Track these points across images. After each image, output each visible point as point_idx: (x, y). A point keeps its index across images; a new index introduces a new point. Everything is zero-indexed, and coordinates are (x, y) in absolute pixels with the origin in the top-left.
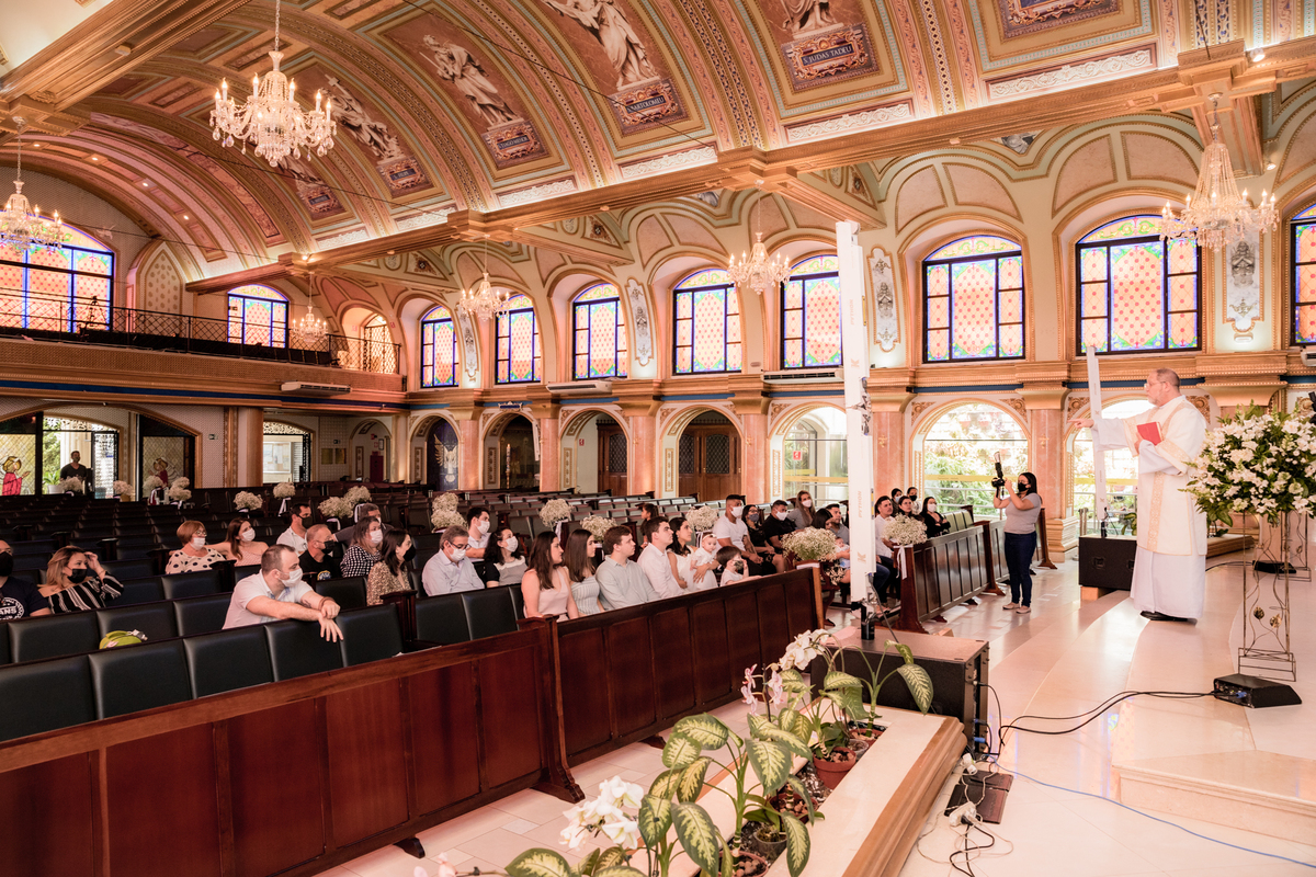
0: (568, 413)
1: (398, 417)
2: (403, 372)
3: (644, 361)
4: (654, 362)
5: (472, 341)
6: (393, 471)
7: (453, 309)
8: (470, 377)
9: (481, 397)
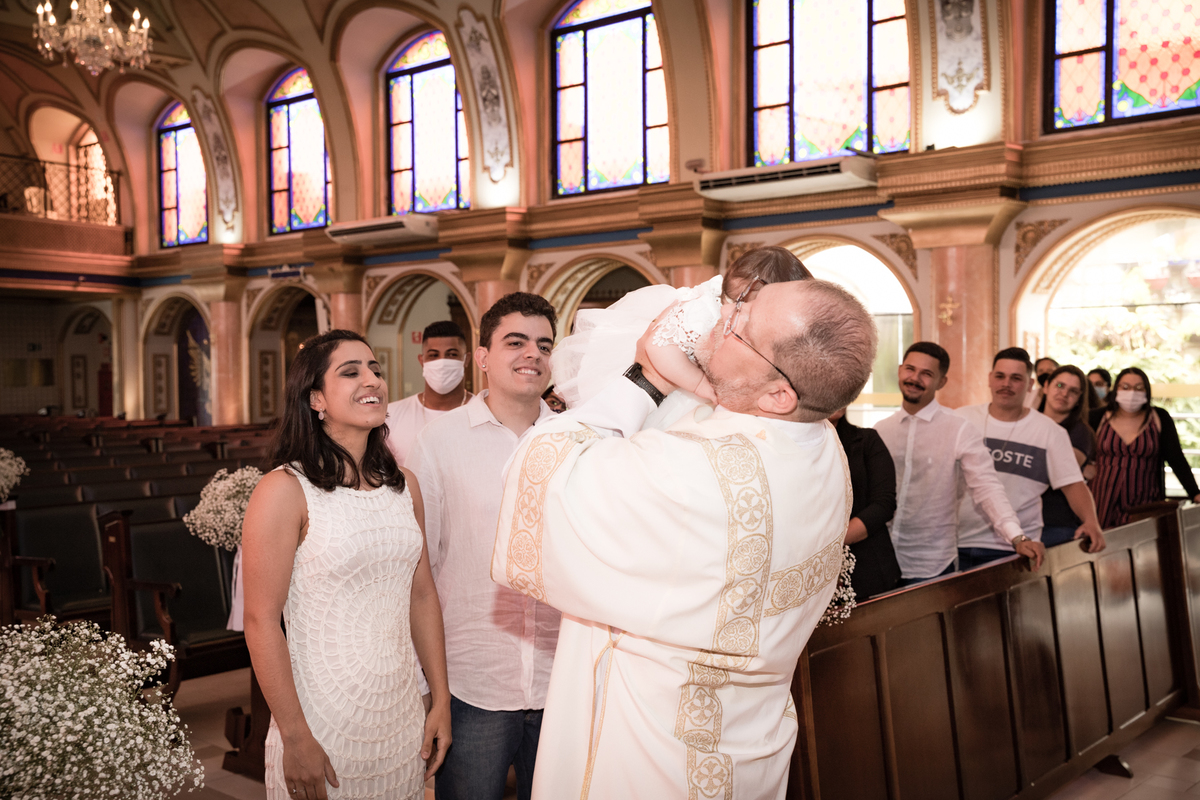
0: (376, 280)
1: (120, 302)
2: (127, 221)
3: (497, 174)
4: (514, 174)
5: (225, 158)
6: (116, 396)
7: (188, 98)
8: (226, 223)
9: (240, 259)
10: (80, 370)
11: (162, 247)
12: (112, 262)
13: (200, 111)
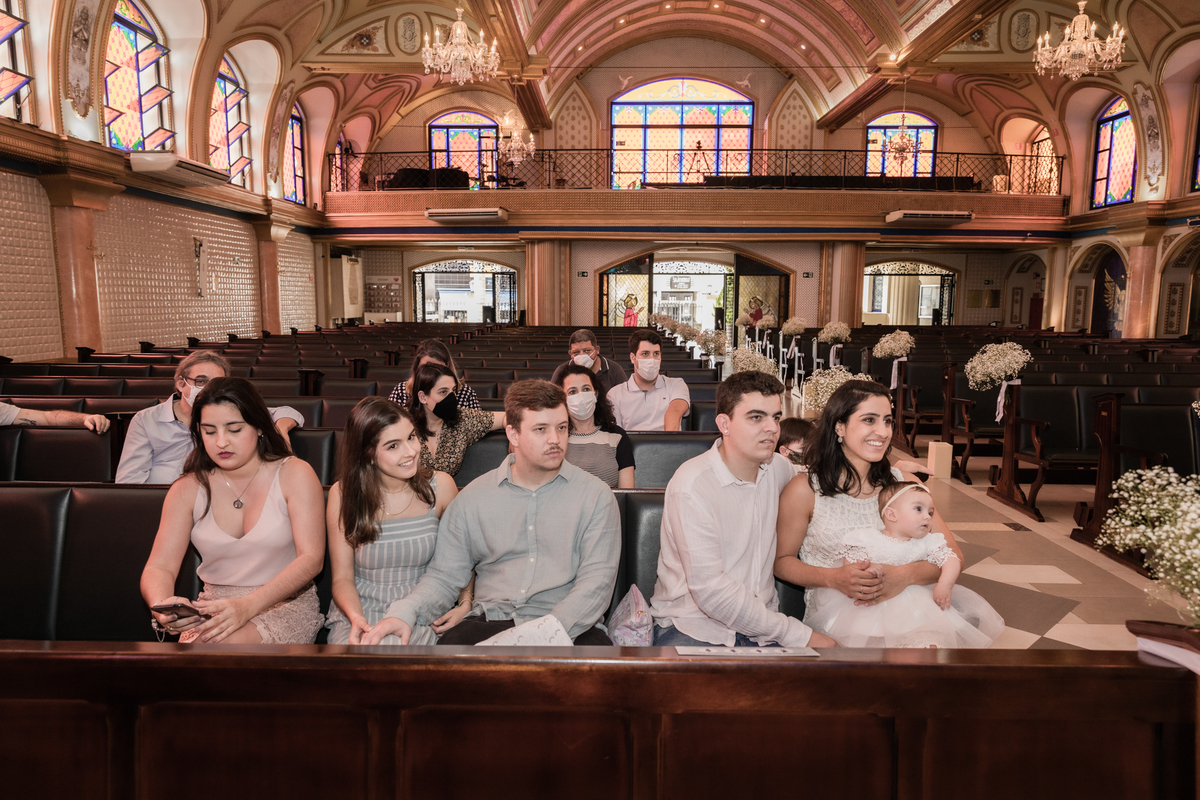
1: (1054, 250)
2: (1066, 191)
5: (1157, 134)
6: (1044, 315)
7: (1129, 92)
8: (1150, 185)
9: (1161, 213)
10: (1018, 298)
11: (1091, 208)
12: (1051, 222)
13: (1139, 100)
